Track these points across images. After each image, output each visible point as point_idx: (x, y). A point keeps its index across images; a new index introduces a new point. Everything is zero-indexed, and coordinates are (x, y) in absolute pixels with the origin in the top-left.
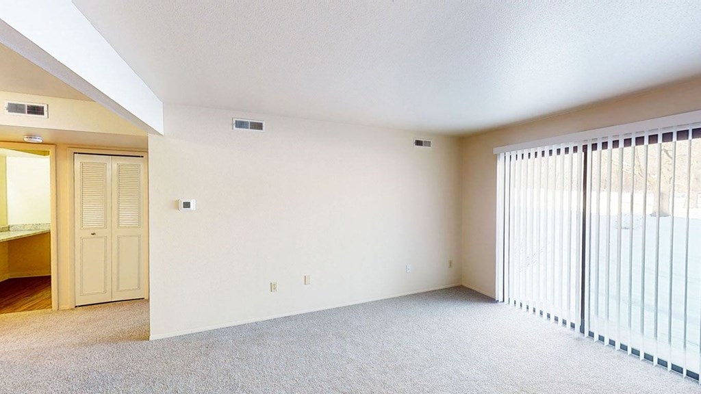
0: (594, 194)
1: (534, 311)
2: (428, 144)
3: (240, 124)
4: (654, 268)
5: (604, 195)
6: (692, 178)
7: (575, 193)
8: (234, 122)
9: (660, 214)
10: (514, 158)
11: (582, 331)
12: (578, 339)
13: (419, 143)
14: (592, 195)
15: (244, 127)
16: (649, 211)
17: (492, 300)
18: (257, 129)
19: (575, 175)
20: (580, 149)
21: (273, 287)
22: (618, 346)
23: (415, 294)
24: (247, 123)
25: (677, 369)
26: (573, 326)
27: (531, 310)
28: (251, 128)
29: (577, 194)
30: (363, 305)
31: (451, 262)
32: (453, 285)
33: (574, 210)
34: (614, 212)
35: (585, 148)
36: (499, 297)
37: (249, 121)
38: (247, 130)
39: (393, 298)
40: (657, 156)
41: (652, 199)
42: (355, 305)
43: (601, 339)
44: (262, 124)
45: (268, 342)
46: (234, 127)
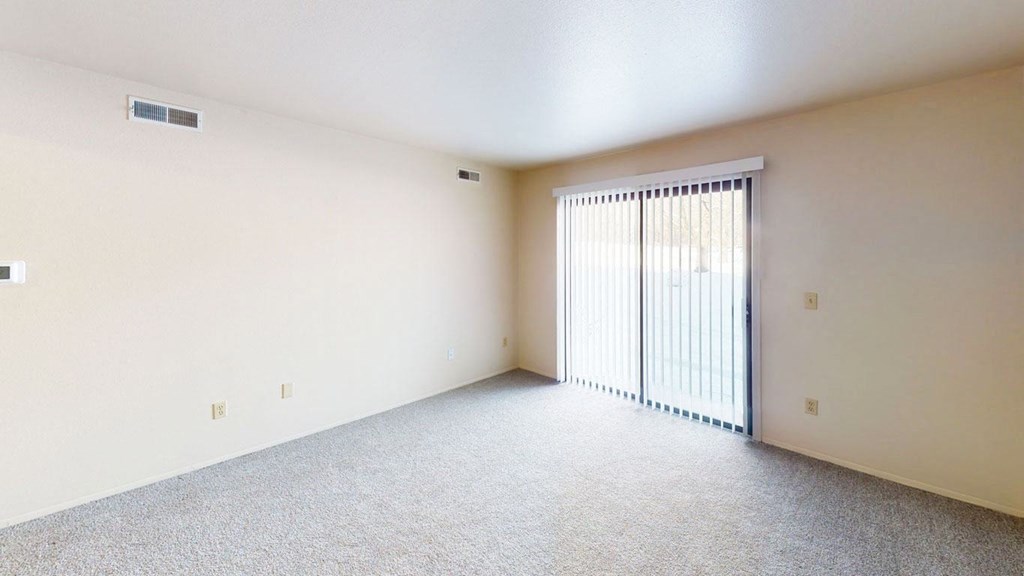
0: (650, 247)
1: (604, 389)
2: (476, 177)
3: (144, 110)
4: (698, 327)
5: (658, 249)
6: (724, 231)
7: (633, 247)
8: (132, 104)
9: (702, 269)
10: (574, 202)
11: (642, 401)
12: (638, 410)
13: (463, 175)
14: (648, 249)
15: (154, 118)
16: (693, 268)
17: (553, 381)
18: (184, 124)
19: (632, 227)
20: (637, 196)
21: (217, 411)
22: (672, 410)
23: (461, 388)
24: (164, 109)
25: (717, 423)
26: (633, 397)
27: (600, 388)
28: (170, 121)
29: (635, 248)
30: (383, 414)
31: (505, 340)
32: (508, 369)
33: (633, 266)
34: (666, 270)
35: (641, 193)
36: (561, 376)
37: (168, 106)
38: (162, 123)
39: (429, 398)
40: (698, 207)
41: (695, 254)
42: (371, 417)
43: (667, 408)
44: (196, 115)
45: (206, 503)
46: (132, 113)
